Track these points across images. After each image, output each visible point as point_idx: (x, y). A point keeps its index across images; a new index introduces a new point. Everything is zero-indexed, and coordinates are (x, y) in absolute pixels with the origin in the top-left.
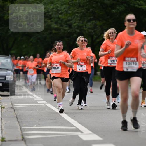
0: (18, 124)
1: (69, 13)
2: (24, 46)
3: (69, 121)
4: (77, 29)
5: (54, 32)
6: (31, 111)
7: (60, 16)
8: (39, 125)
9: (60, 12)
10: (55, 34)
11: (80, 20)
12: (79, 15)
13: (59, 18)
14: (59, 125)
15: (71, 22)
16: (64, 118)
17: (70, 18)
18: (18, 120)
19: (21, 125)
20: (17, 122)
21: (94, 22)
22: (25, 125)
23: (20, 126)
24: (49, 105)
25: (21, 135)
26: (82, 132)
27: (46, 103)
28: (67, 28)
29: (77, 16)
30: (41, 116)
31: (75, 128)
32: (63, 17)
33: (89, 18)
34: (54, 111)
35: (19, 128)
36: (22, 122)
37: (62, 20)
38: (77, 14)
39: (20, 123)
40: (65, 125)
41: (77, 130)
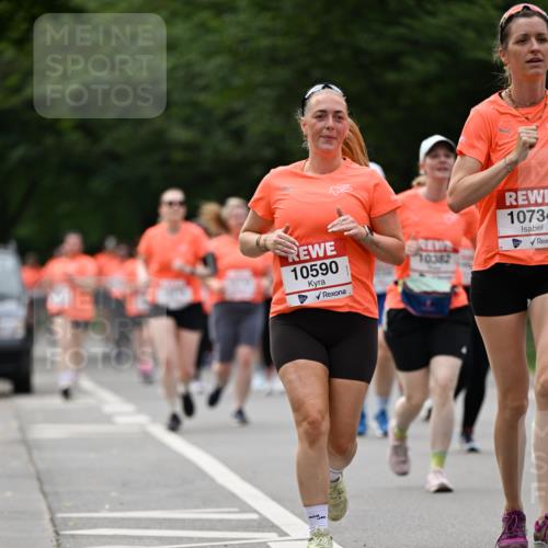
0: (43, 500)
5: (178, 156)
6: (92, 455)
7: (202, 97)
8: (122, 506)
9: (201, 82)
13: (195, 105)
14: (197, 507)
16: (212, 480)
17: (237, 105)
18: (41, 488)
19: (55, 506)
20: (41, 496)
22: (68, 504)
23: (50, 508)
25: (55, 543)
26: (282, 533)
31: (255, 516)
35: (47, 516)
36: (56, 493)
38: (266, 92)
39: (50, 498)
40: (218, 507)
41: (265, 525)
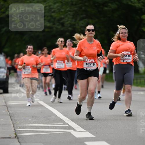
0: (11, 121)
1: (62, 12)
2: (17, 44)
3: (62, 118)
4: (70, 27)
6: (24, 109)
7: (53, 14)
8: (32, 123)
9: (53, 10)
10: (48, 32)
11: (73, 18)
12: (71, 13)
13: (51, 16)
14: (52, 123)
15: (64, 20)
16: (57, 116)
17: (62, 16)
18: (11, 118)
19: (15, 123)
20: (10, 120)
21: (86, 20)
23: (13, 123)
24: (42, 103)
25: (14, 133)
26: (75, 130)
27: (39, 101)
28: (59, 27)
29: (70, 14)
30: (34, 113)
31: (67, 125)
32: (56, 15)
33: (82, 16)
34: (47, 108)
35: (12, 125)
36: (15, 119)
37: (55, 18)
38: (69, 13)
39: (13, 121)
41: (70, 128)
